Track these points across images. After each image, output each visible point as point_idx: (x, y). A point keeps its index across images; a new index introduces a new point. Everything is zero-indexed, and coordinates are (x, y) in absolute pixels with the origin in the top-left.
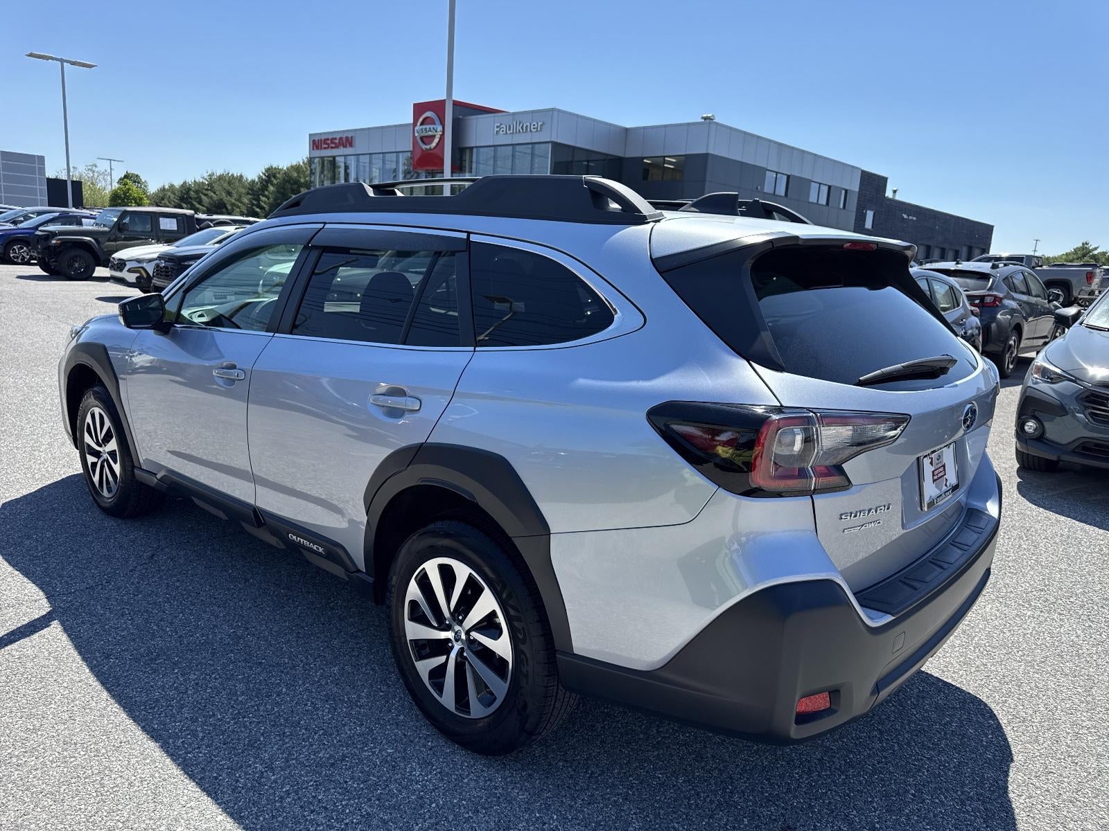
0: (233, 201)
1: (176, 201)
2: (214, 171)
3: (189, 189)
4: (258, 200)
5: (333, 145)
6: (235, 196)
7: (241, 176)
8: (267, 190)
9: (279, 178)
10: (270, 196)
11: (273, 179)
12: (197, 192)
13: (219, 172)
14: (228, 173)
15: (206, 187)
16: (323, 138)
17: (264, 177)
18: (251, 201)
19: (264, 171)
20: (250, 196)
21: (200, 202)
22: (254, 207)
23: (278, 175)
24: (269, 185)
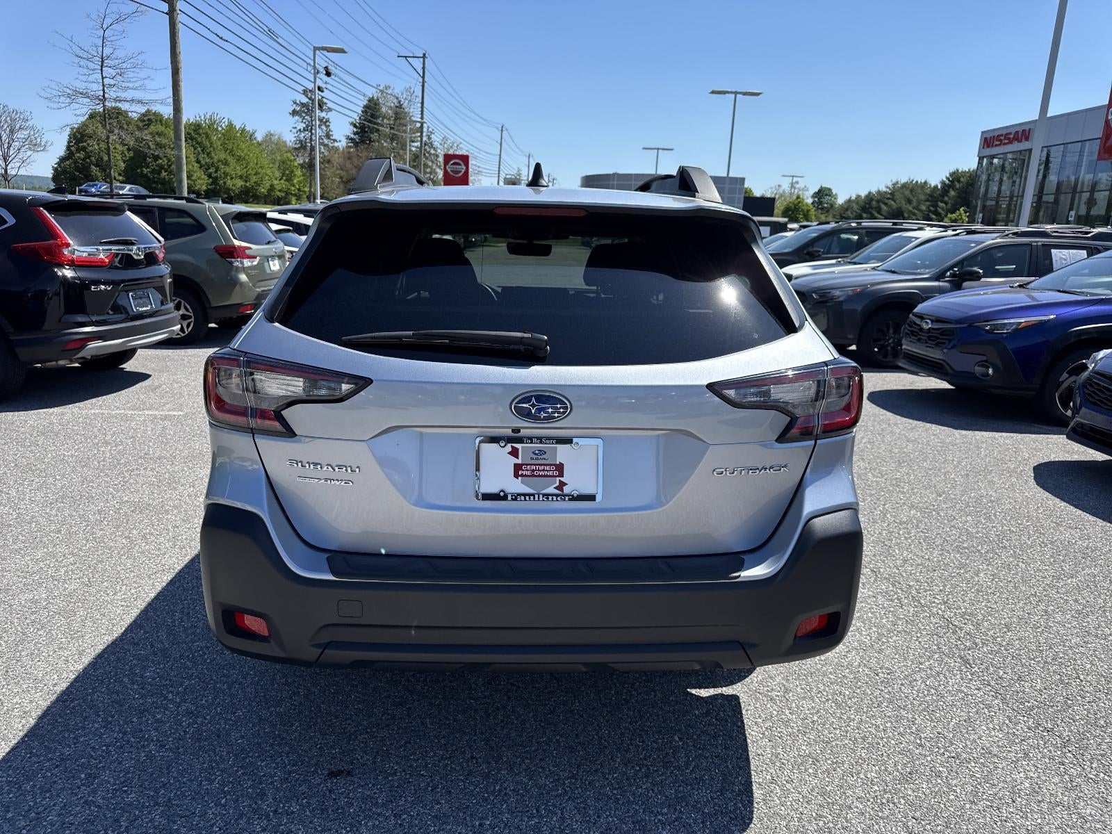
0: (910, 208)
1: (857, 211)
2: (899, 180)
3: (872, 199)
4: (936, 206)
5: (1007, 141)
6: (914, 203)
7: (926, 183)
8: (947, 196)
9: (962, 182)
10: (950, 201)
11: (956, 183)
12: (878, 201)
13: (903, 180)
14: (913, 181)
15: (889, 196)
16: (996, 134)
17: (947, 182)
18: (929, 208)
19: (948, 176)
20: (928, 203)
21: (879, 212)
22: (930, 214)
23: (962, 179)
24: (951, 189)
